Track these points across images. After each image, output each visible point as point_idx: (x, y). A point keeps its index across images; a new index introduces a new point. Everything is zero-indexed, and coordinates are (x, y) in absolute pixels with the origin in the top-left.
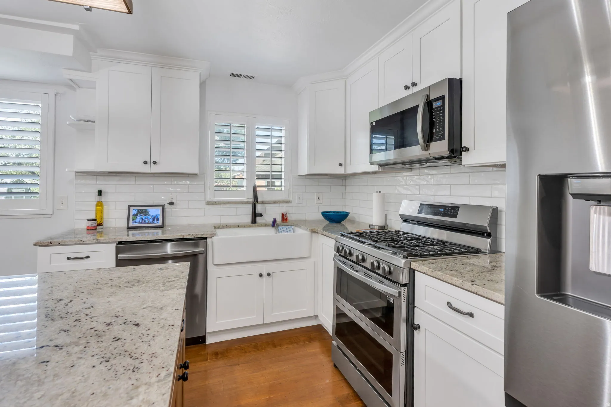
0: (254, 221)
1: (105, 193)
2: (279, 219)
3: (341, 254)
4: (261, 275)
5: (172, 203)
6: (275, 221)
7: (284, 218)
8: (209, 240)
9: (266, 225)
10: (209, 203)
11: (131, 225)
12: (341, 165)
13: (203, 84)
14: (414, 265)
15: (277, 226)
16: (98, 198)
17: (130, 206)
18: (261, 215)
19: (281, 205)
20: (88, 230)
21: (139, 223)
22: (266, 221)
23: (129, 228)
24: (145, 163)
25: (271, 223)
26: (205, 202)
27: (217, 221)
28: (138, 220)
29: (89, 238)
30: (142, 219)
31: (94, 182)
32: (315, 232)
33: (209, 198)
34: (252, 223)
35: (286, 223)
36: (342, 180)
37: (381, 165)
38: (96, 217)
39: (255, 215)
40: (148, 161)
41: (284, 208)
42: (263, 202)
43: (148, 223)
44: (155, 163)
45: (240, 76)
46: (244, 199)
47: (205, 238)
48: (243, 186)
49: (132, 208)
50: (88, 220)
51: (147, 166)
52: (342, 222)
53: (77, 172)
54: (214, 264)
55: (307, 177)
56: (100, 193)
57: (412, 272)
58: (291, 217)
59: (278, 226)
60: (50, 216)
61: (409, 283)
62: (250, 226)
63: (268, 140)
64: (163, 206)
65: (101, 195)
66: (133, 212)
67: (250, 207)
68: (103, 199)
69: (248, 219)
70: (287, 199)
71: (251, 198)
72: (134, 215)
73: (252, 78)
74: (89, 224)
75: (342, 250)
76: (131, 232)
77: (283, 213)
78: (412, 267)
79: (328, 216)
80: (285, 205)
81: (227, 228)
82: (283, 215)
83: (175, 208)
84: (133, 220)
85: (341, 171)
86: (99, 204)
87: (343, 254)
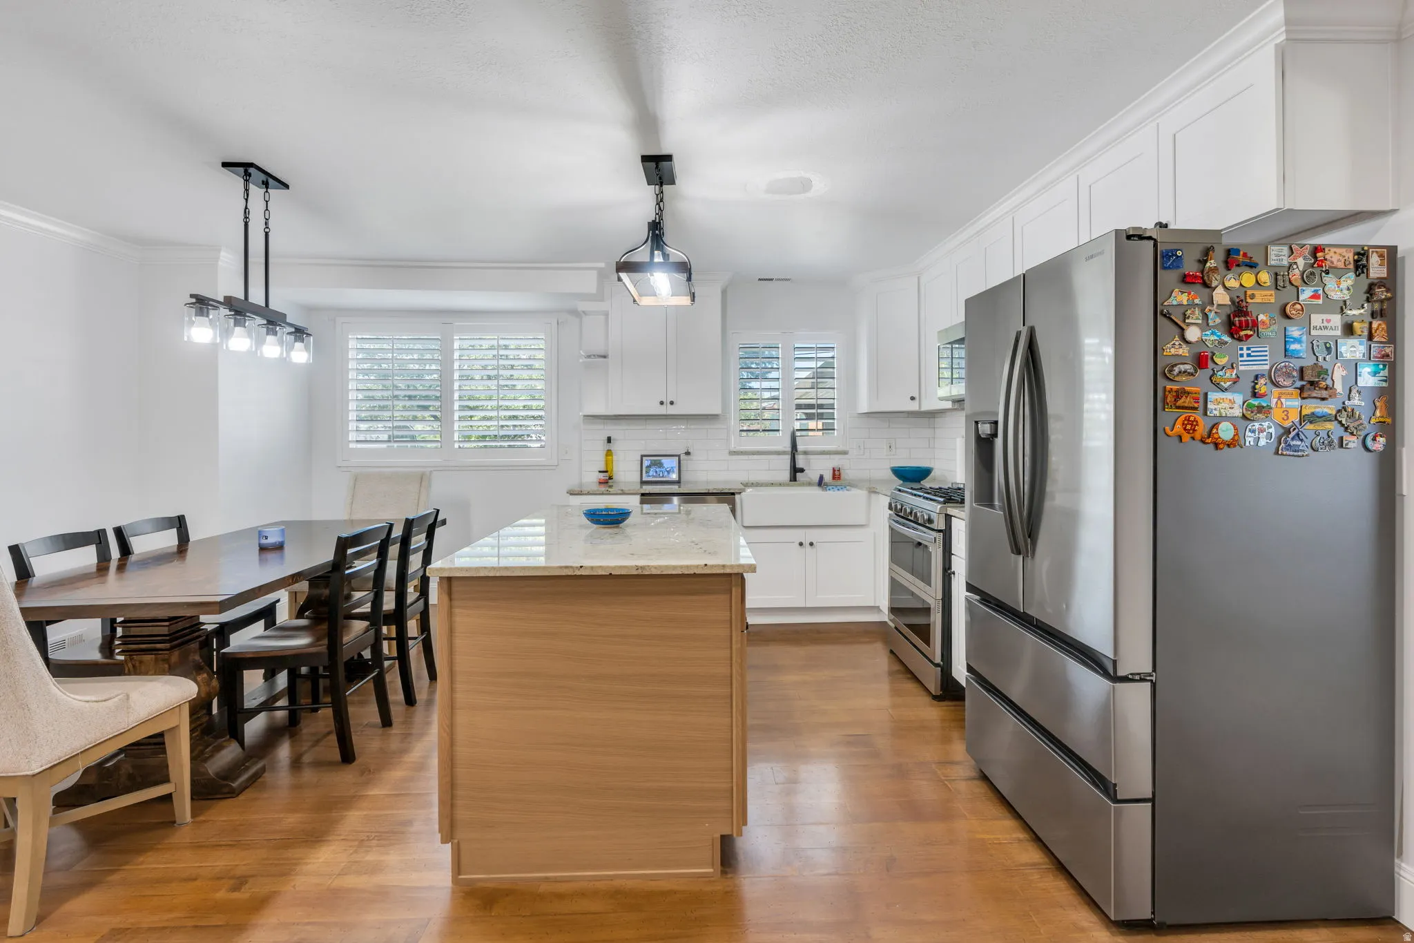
0: (793, 478)
1: (614, 440)
2: (828, 477)
3: (900, 514)
4: (801, 544)
5: (688, 453)
6: (821, 478)
7: (836, 475)
8: (737, 497)
9: (810, 484)
10: (733, 453)
11: (645, 479)
12: (913, 398)
13: (724, 292)
14: (951, 511)
15: (824, 485)
16: (608, 447)
17: (642, 456)
18: (802, 470)
19: (832, 456)
20: (600, 483)
21: (653, 476)
22: (809, 478)
23: (643, 483)
24: (662, 403)
25: (817, 481)
26: (727, 451)
27: (744, 477)
28: (651, 473)
29: (603, 489)
30: (656, 472)
31: (601, 427)
32: (875, 492)
33: (733, 447)
34: (791, 481)
35: (839, 482)
36: (928, 419)
37: (954, 401)
38: (607, 468)
39: (795, 471)
40: (664, 401)
41: (835, 461)
42: (805, 453)
43: (663, 477)
44: (672, 403)
45: (772, 280)
46: (780, 448)
47: (733, 494)
48: (778, 430)
49: (644, 458)
50: (600, 472)
51: (664, 407)
52: (922, 482)
53: (585, 416)
54: (744, 527)
55: (870, 415)
56: (609, 440)
57: (948, 518)
58: (848, 474)
59: (826, 485)
60: (554, 468)
61: (945, 530)
62: (788, 485)
63: (812, 364)
64: (679, 456)
65: (610, 442)
66: (646, 463)
67: (788, 458)
68: (613, 447)
69: (786, 475)
70: (841, 448)
71: (787, 446)
72: (647, 467)
73: (789, 280)
74: (602, 476)
75: (901, 510)
76: (644, 487)
77: (833, 469)
78: (948, 513)
79: (901, 473)
80: (837, 457)
81: (757, 486)
82: (834, 470)
83: (691, 460)
84: (647, 472)
85: (914, 406)
86: (609, 453)
87: (902, 514)
